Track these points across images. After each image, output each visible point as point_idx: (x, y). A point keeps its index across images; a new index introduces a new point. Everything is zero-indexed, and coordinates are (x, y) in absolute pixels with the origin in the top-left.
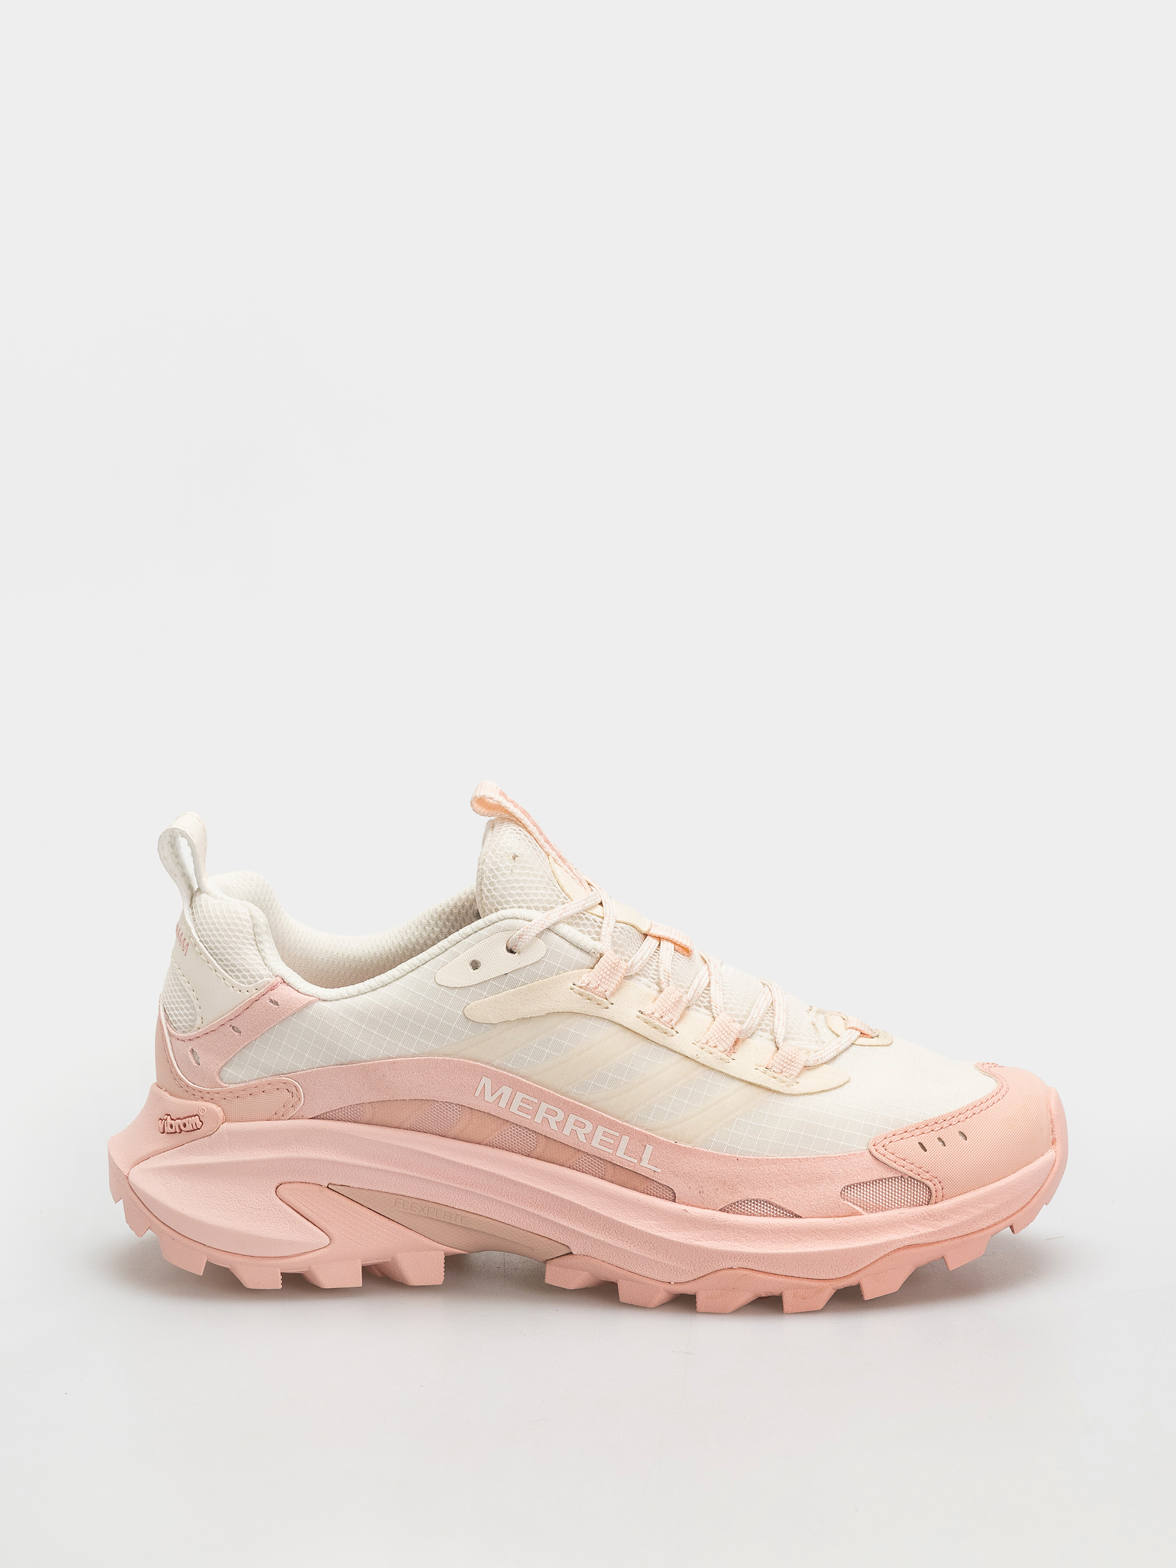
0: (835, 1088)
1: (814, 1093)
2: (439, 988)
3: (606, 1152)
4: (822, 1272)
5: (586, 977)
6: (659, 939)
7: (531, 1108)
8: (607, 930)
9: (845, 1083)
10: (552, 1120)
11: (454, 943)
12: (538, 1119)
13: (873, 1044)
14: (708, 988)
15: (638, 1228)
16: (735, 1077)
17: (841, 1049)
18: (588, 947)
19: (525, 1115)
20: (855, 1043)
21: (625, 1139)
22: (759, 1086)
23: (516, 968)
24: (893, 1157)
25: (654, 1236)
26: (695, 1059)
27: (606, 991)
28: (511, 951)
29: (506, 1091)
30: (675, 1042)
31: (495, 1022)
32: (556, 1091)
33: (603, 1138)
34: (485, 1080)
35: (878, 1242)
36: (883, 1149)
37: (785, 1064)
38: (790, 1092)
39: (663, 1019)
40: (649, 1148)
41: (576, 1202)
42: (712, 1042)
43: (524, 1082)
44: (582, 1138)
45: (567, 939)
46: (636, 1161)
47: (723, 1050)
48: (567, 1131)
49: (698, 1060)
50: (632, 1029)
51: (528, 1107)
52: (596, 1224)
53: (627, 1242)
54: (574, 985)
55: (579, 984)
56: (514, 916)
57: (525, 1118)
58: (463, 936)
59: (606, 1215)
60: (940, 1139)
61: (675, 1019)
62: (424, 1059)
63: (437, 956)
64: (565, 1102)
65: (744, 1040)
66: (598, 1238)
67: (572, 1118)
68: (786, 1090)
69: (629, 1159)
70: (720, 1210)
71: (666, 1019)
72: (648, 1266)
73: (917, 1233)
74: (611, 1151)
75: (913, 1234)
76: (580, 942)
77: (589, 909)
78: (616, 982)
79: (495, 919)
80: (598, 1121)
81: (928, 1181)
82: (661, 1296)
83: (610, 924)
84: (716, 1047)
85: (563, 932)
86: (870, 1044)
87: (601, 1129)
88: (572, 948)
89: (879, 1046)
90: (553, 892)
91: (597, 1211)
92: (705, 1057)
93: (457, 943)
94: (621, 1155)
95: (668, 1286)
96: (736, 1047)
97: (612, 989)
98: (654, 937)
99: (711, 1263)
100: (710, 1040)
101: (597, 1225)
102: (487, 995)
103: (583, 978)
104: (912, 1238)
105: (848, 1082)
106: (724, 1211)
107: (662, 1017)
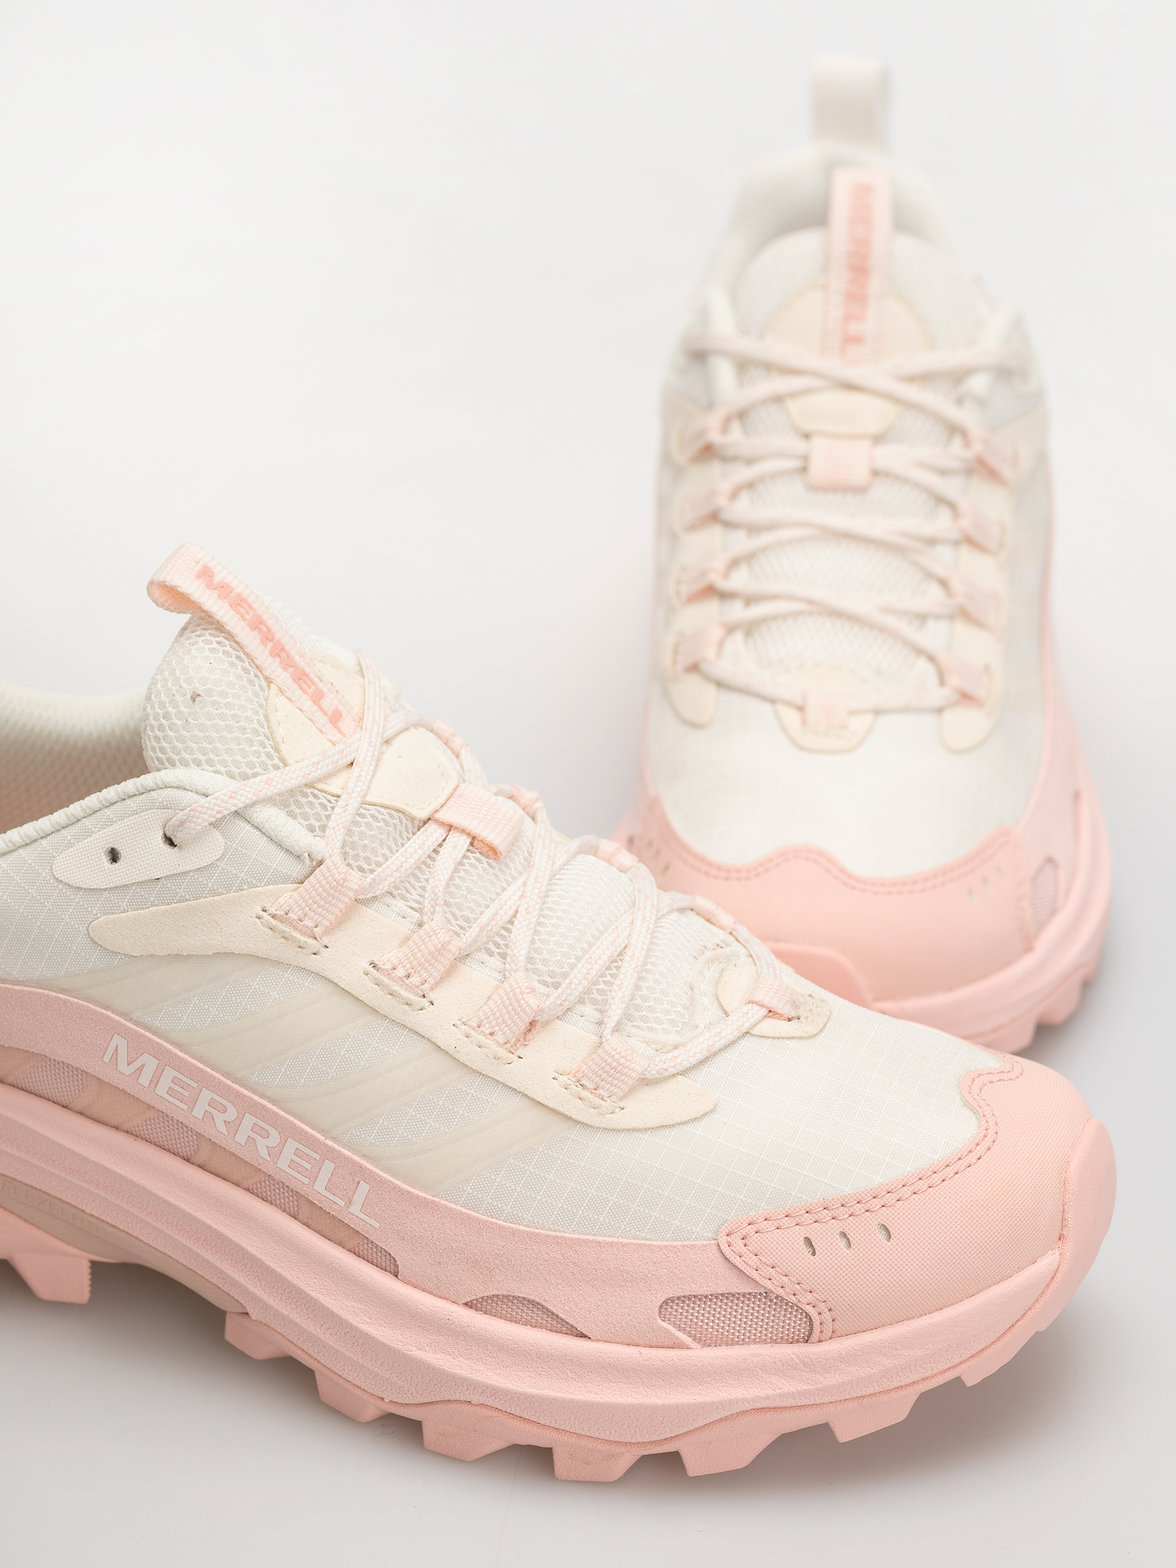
0: (684, 1123)
1: (646, 1130)
2: (56, 884)
3: (299, 1181)
4: (613, 1432)
5: (287, 897)
6: (450, 827)
7: (187, 1094)
8: (340, 819)
9: (706, 1114)
10: (219, 1118)
11: (89, 812)
12: (198, 1113)
13: (782, 1035)
14: (509, 926)
15: (335, 1310)
16: (515, 1090)
17: (718, 1045)
18: (297, 848)
19: (178, 1103)
20: (751, 1032)
21: (328, 1167)
22: (553, 1110)
23: (172, 873)
24: (753, 1261)
25: (356, 1328)
26: (451, 1053)
27: (316, 927)
28: (170, 842)
29: (150, 1063)
30: (426, 1020)
31: (135, 955)
32: (227, 1074)
33: (295, 1158)
34: (117, 1040)
35: (708, 1399)
36: (741, 1243)
37: (605, 1075)
38: (603, 1125)
39: (410, 979)
40: (364, 1187)
41: (249, 1249)
42: (487, 1025)
43: (176, 1055)
44: (263, 1153)
45: (264, 831)
46: (342, 1203)
47: (502, 1041)
48: (241, 1138)
49: (457, 1056)
50: (354, 993)
51: (182, 1091)
52: (278, 1287)
53: (322, 1325)
54: (264, 910)
55: (273, 910)
56: (181, 784)
57: (177, 1108)
58: (104, 803)
59: (290, 1278)
60: (844, 1235)
61: (431, 981)
62: (30, 992)
63: (63, 828)
64: (238, 1095)
65: (547, 1023)
66: (280, 1309)
67: (249, 1120)
68: (596, 1121)
69: (332, 1197)
70: (466, 1304)
71: (415, 980)
72: (350, 1368)
73: (778, 1391)
74: (307, 1181)
75: (770, 1392)
76: (285, 839)
77: (319, 780)
78: (337, 912)
79: (152, 784)
80: (288, 1132)
81: (808, 1307)
82: (371, 1412)
83: (350, 807)
84: (491, 1034)
85: (258, 820)
86: (778, 1035)
87: (292, 1145)
88: (271, 847)
89: (793, 1038)
90: (261, 749)
91: (279, 1270)
92: (469, 1053)
93: (96, 812)
94: (319, 1189)
95: (379, 1403)
96: (529, 1036)
97: (327, 923)
98: (442, 824)
99: (440, 1388)
100: (485, 1021)
101: (280, 1290)
102: (126, 908)
103: (281, 899)
104: (768, 1397)
105: (711, 1111)
106: (471, 1307)
107: (408, 976)
